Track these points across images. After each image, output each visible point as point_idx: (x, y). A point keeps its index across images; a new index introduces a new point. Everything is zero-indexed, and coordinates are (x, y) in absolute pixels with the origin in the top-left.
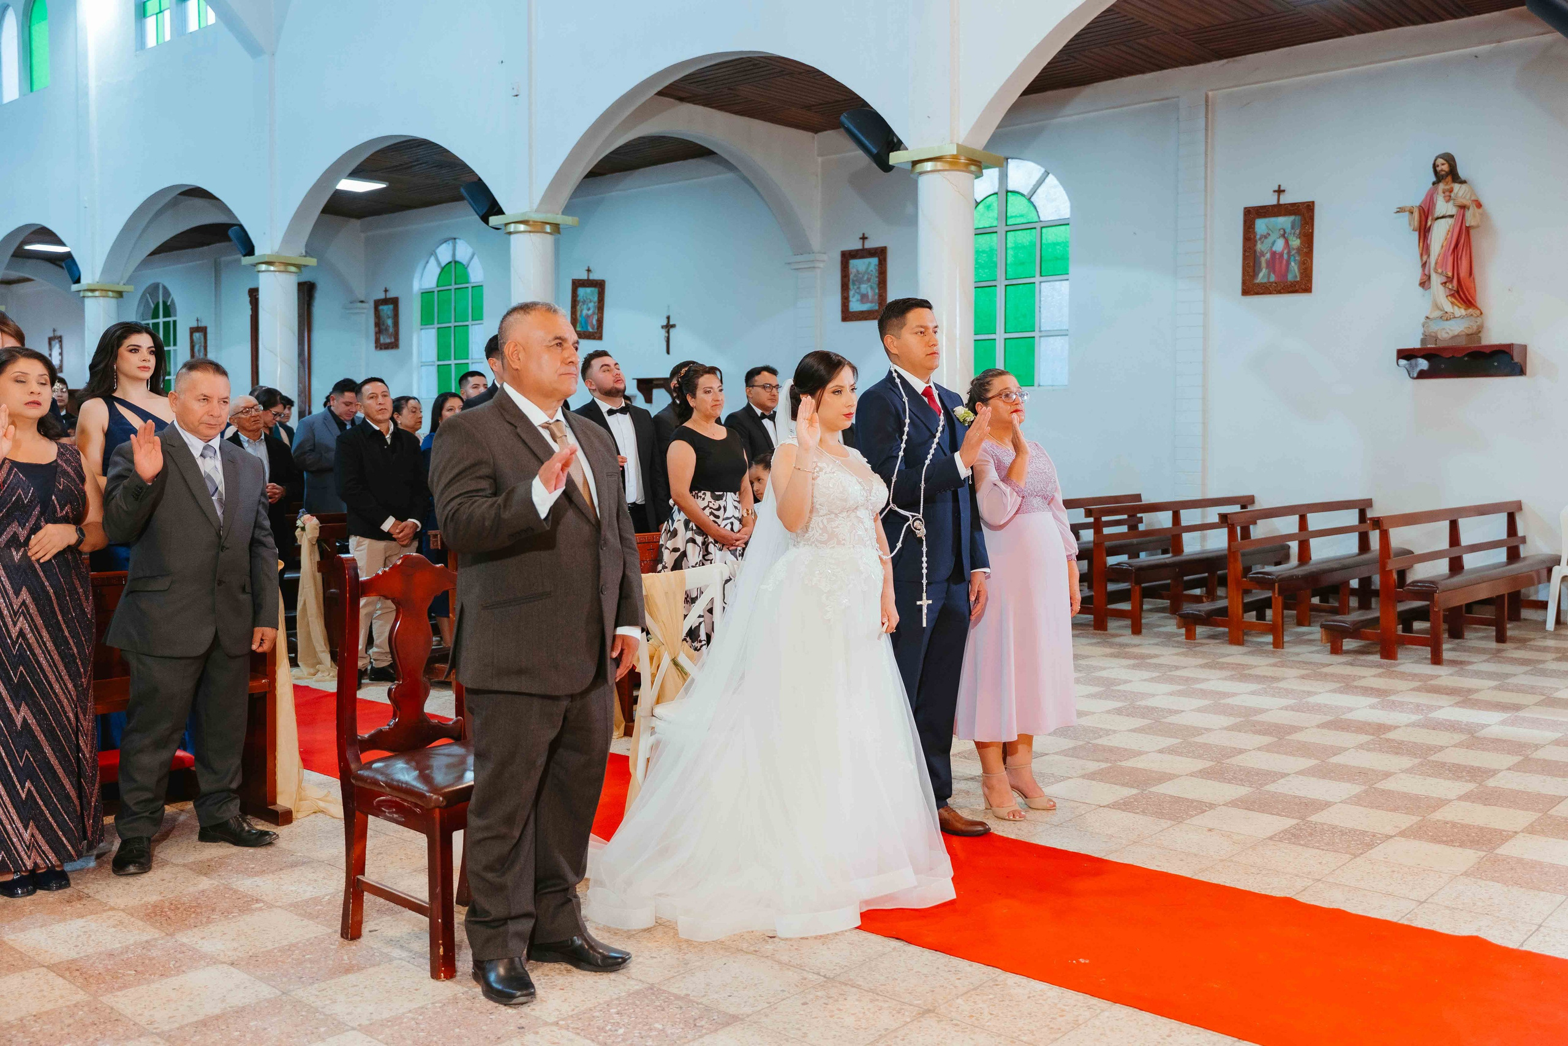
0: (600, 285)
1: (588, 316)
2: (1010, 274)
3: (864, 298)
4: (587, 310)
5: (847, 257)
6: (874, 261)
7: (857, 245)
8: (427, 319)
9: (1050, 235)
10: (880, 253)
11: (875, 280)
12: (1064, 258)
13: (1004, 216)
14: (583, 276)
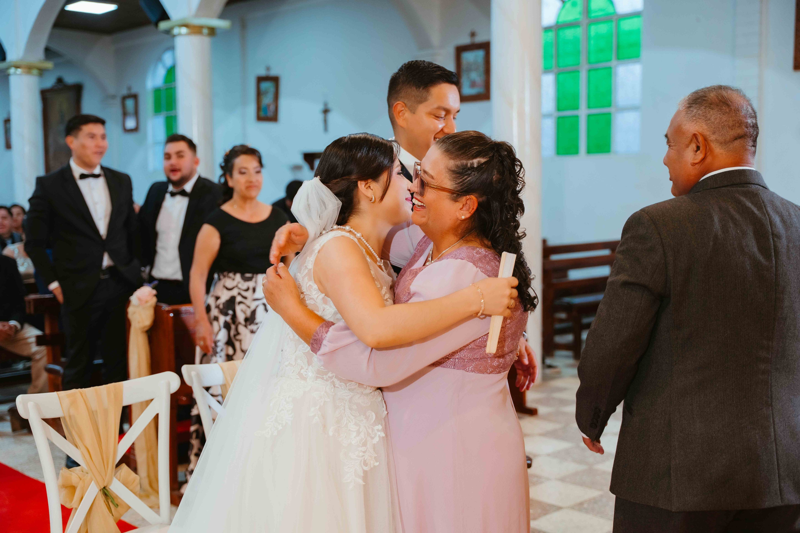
0: (275, 80)
1: (268, 106)
2: (593, 58)
3: (473, 84)
4: (267, 100)
5: (460, 50)
6: (480, 54)
7: (465, 40)
8: (158, 109)
9: (626, 25)
10: (486, 47)
11: (482, 69)
12: (636, 45)
13: (586, 10)
14: (262, 72)
